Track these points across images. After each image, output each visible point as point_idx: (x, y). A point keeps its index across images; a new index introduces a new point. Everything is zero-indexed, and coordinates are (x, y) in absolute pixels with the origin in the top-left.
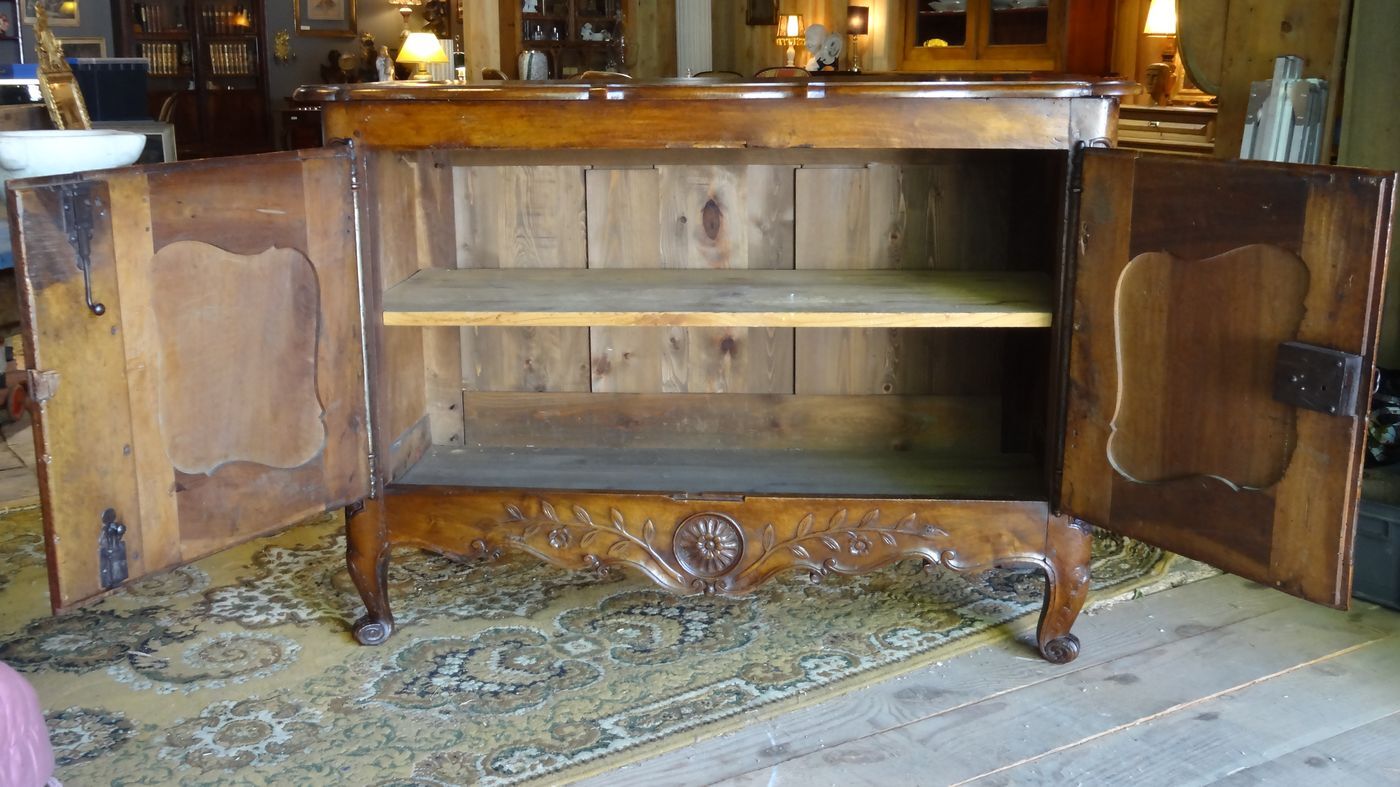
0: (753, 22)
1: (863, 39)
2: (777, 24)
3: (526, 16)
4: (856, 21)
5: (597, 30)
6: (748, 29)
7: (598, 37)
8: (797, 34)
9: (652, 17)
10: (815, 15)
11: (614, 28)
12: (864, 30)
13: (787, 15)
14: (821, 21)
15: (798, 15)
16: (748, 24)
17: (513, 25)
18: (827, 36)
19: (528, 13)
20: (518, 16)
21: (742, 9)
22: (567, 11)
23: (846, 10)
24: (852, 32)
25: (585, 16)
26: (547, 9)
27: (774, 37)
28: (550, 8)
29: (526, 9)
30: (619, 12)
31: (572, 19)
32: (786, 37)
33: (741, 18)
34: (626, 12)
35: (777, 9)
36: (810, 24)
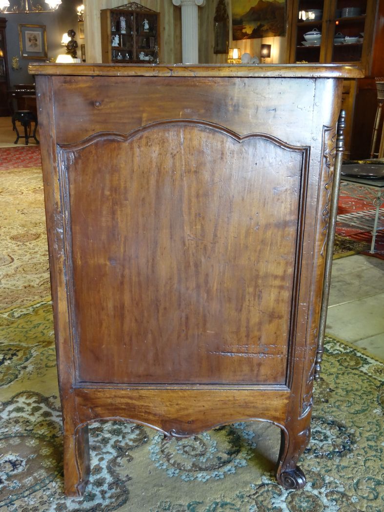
0: (217, 52)
1: (268, 60)
2: (228, 53)
3: (114, 48)
4: (265, 51)
5: (146, 55)
6: (214, 56)
7: (147, 58)
8: (237, 58)
9: (171, 50)
10: (245, 49)
11: (154, 54)
12: (269, 56)
13: (233, 49)
14: (248, 51)
15: (238, 49)
16: (214, 53)
17: (108, 52)
18: (251, 59)
19: (115, 47)
20: (110, 48)
21: (212, 46)
22: (132, 46)
23: (260, 46)
24: (263, 56)
25: (142, 48)
26: (123, 45)
27: (227, 59)
28: (124, 44)
29: (113, 45)
30: (156, 47)
31: (135, 50)
32: (233, 59)
33: (211, 51)
34: (160, 47)
35: (228, 46)
36: (243, 53)
